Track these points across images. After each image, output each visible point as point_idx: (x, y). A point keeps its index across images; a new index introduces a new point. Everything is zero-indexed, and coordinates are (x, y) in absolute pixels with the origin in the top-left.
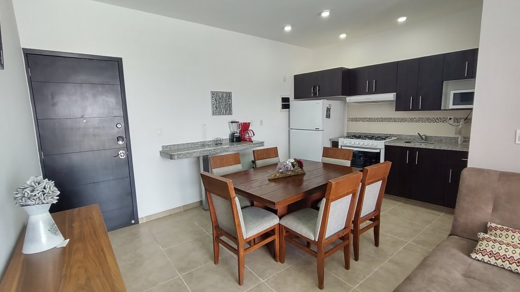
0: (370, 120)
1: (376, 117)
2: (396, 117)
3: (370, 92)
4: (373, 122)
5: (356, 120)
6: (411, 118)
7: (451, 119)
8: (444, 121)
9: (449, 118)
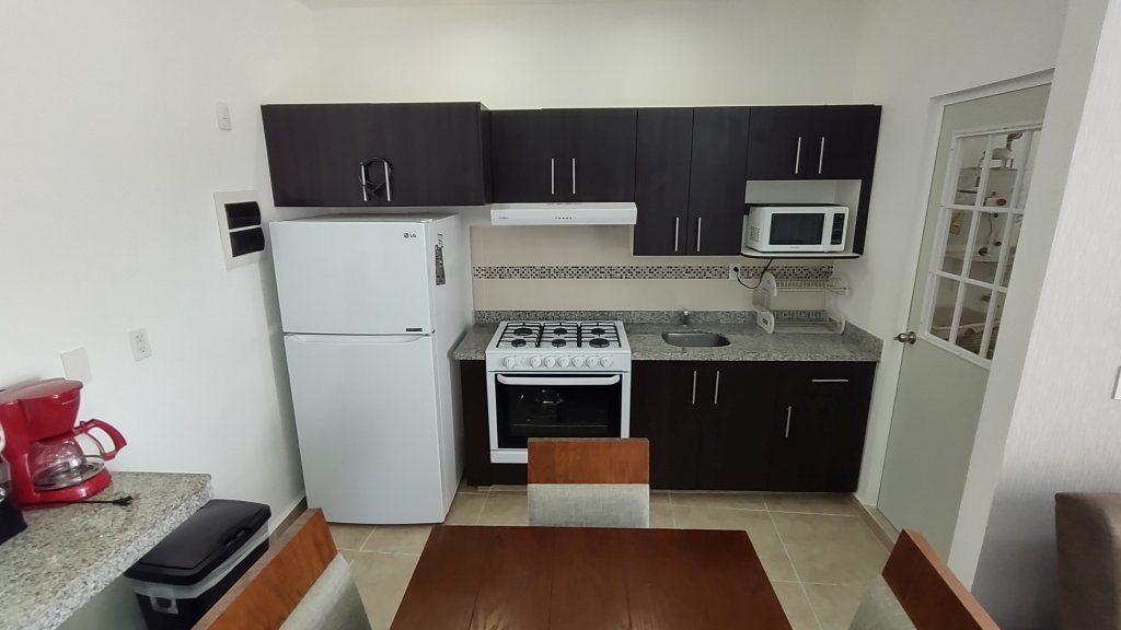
0: (544, 273)
1: (561, 265)
2: (614, 265)
3: (564, 196)
4: (552, 279)
5: (501, 272)
6: (650, 266)
7: (736, 269)
8: (721, 273)
9: (732, 267)
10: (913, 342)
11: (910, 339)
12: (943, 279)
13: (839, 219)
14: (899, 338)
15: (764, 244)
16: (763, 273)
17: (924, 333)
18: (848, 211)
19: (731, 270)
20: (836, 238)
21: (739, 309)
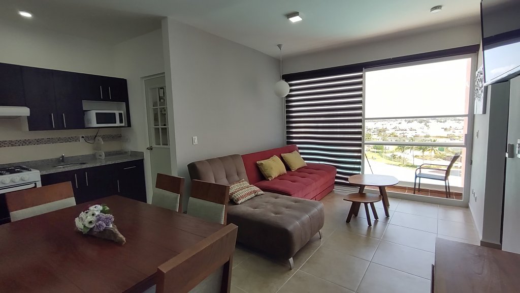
7: (83, 137)
8: (76, 139)
9: (81, 136)
10: (152, 149)
11: (151, 149)
12: (155, 128)
13: (120, 115)
14: (148, 149)
15: (94, 124)
16: (95, 138)
17: (154, 145)
18: (123, 112)
19: (80, 138)
20: (121, 121)
21: (87, 153)
